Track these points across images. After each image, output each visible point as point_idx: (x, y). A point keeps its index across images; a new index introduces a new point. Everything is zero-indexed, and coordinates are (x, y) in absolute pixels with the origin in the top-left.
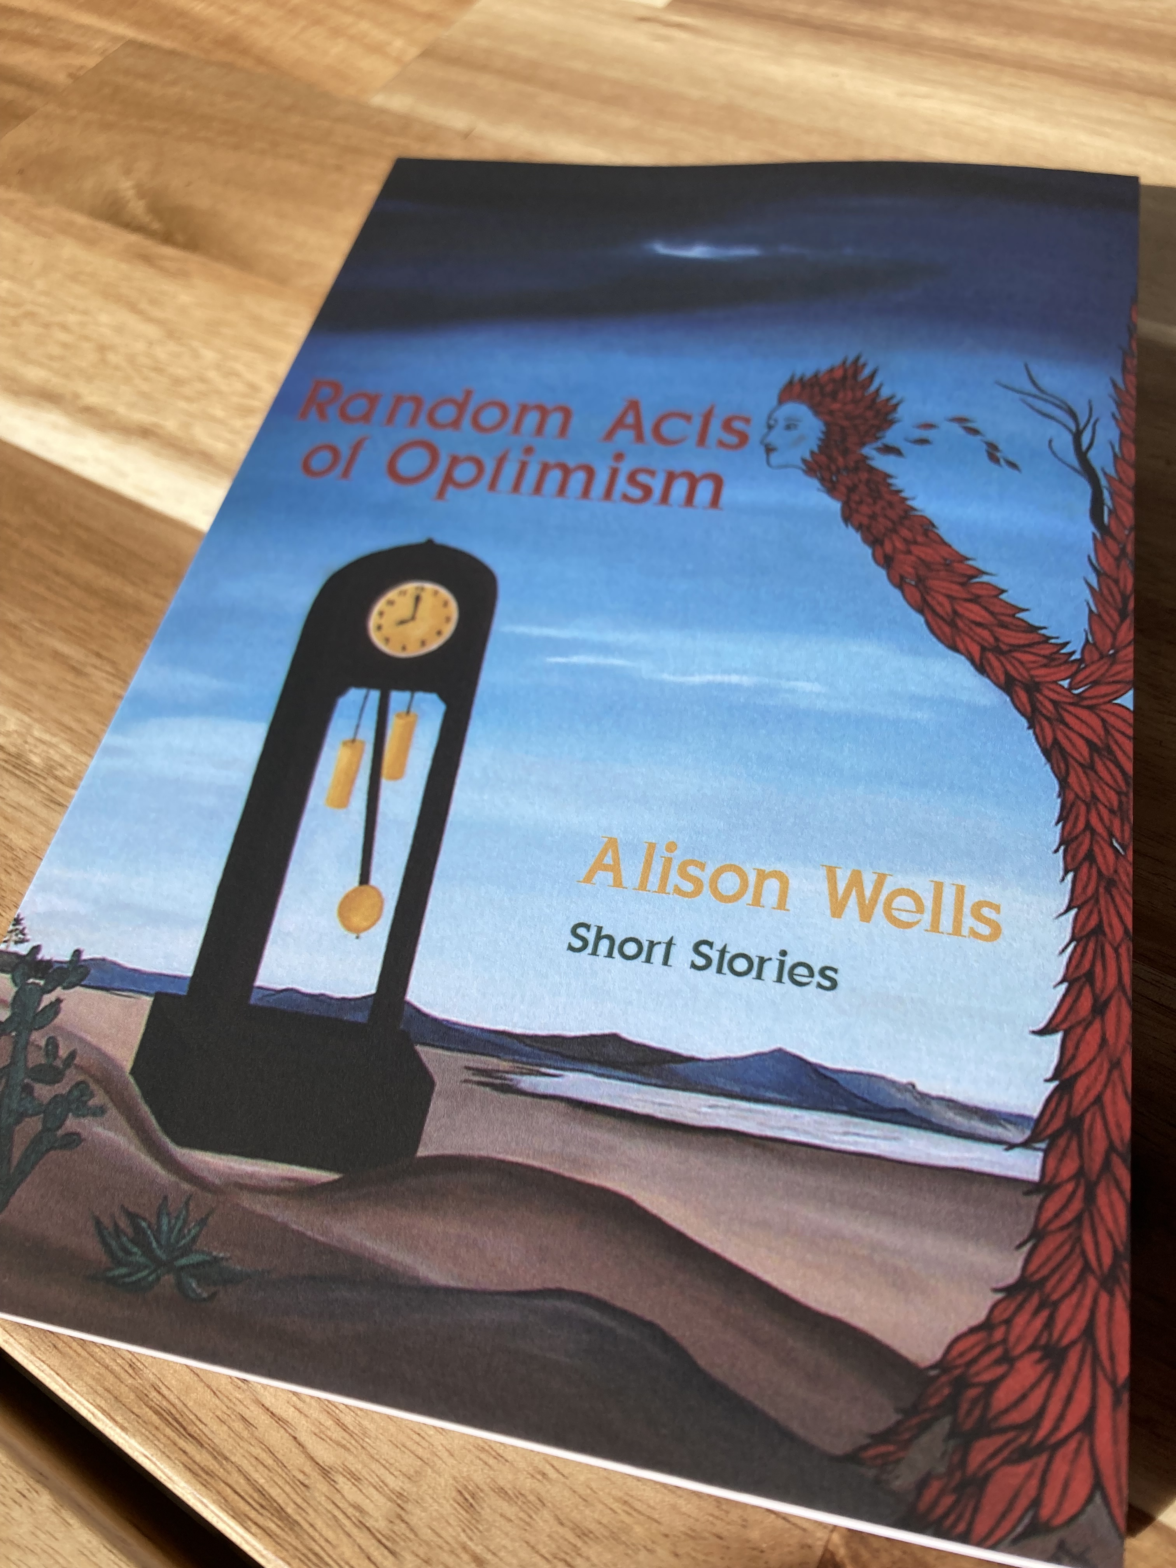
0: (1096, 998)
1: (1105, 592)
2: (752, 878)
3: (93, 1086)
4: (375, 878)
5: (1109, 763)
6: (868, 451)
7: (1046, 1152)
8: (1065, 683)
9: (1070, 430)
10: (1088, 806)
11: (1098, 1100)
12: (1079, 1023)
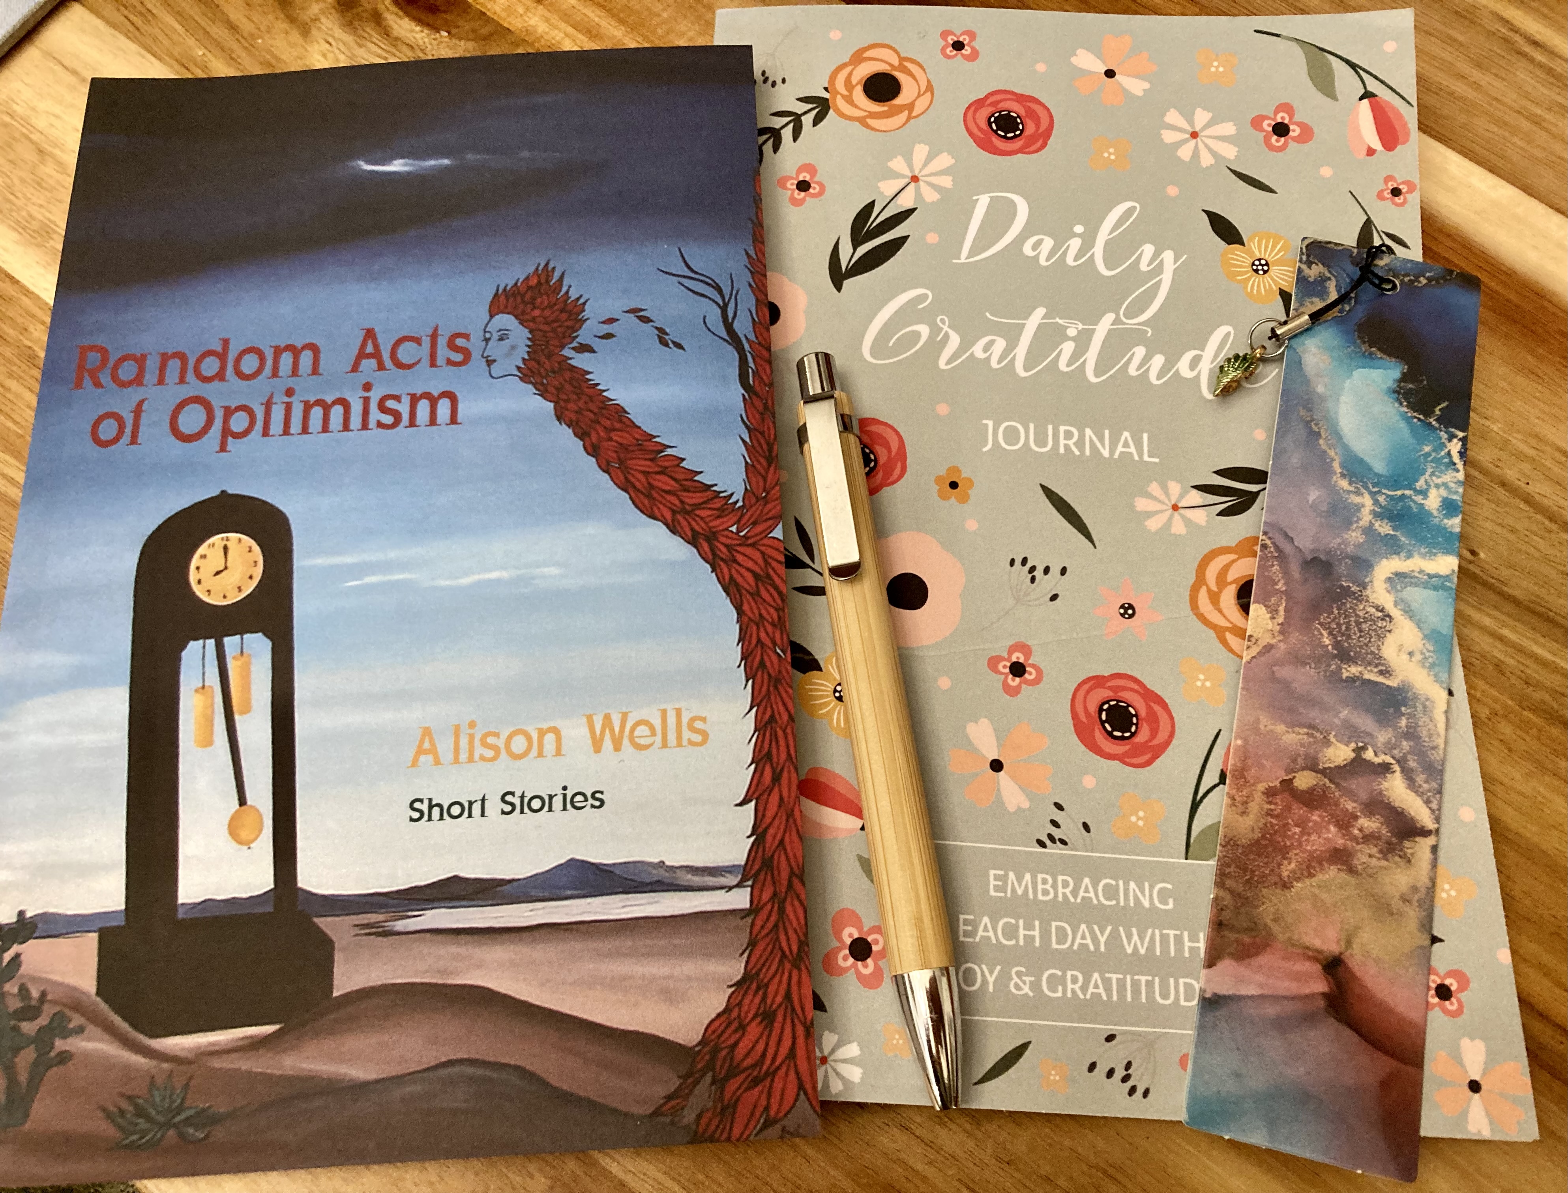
0: (773, 769)
1: (756, 444)
2: (535, 736)
3: (68, 1012)
4: (250, 800)
5: (769, 587)
6: (567, 352)
7: (752, 887)
8: (734, 529)
9: (718, 304)
10: (757, 625)
11: (782, 842)
12: (765, 791)
